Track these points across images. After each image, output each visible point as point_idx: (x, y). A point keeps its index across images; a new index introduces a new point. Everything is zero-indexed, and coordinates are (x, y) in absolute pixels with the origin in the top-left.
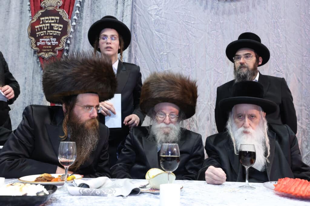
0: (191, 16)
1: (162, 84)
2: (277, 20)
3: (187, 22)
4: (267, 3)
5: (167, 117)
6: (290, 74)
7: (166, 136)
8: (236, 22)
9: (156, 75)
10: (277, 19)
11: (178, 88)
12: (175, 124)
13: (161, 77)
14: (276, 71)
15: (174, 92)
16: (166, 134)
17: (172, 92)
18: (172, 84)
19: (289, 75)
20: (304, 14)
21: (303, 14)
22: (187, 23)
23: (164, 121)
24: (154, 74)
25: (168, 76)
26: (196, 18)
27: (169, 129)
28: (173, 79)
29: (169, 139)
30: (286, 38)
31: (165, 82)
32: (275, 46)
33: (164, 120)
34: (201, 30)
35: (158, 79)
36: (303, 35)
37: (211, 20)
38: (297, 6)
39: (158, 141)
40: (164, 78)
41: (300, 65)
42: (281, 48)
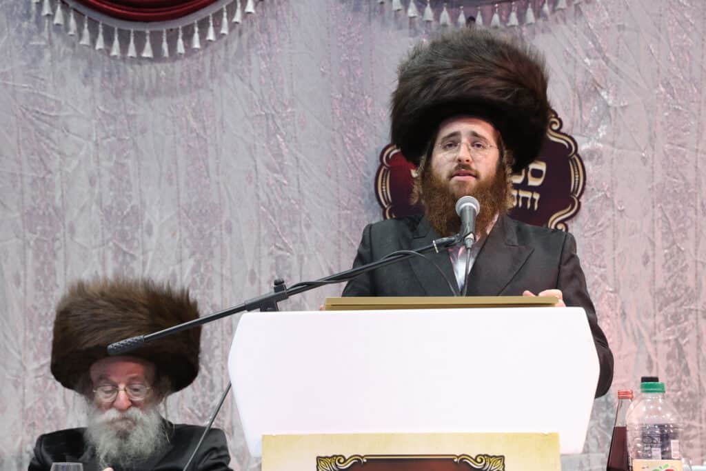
0: (49, 95)
1: (101, 311)
2: (273, 112)
3: (37, 112)
4: (250, 64)
5: (122, 393)
6: (309, 257)
7: (123, 441)
8: (169, 114)
9: (83, 290)
10: (273, 107)
11: (141, 316)
12: (142, 409)
13: (97, 293)
14: (273, 247)
15: (130, 329)
16: (121, 437)
17: (127, 328)
18: (125, 310)
19: (306, 259)
20: (341, 96)
21: (337, 96)
22: (37, 115)
23: (115, 404)
24: (79, 286)
25: (113, 289)
26: (63, 103)
27: (130, 422)
28: (126, 297)
29: (130, 449)
30: (297, 158)
31: (106, 306)
32: (272, 182)
33: (113, 402)
34: (78, 135)
35: (88, 300)
36: (338, 153)
37: (102, 108)
38: (323, 74)
39: (102, 457)
40: (103, 294)
41: (335, 232)
42: (285, 184)
